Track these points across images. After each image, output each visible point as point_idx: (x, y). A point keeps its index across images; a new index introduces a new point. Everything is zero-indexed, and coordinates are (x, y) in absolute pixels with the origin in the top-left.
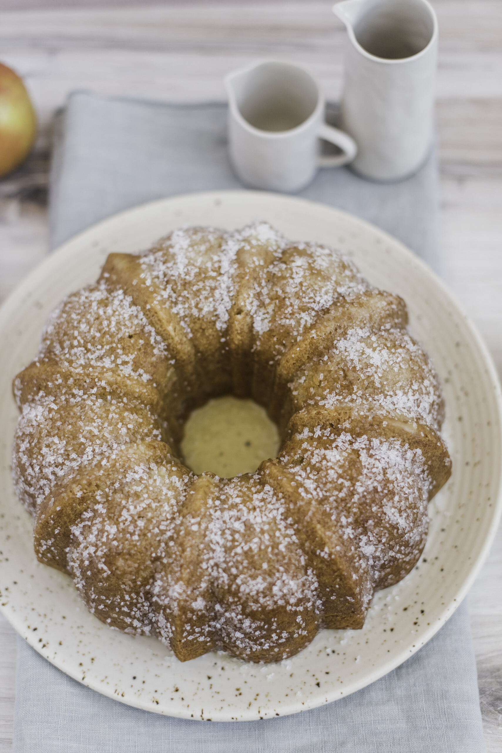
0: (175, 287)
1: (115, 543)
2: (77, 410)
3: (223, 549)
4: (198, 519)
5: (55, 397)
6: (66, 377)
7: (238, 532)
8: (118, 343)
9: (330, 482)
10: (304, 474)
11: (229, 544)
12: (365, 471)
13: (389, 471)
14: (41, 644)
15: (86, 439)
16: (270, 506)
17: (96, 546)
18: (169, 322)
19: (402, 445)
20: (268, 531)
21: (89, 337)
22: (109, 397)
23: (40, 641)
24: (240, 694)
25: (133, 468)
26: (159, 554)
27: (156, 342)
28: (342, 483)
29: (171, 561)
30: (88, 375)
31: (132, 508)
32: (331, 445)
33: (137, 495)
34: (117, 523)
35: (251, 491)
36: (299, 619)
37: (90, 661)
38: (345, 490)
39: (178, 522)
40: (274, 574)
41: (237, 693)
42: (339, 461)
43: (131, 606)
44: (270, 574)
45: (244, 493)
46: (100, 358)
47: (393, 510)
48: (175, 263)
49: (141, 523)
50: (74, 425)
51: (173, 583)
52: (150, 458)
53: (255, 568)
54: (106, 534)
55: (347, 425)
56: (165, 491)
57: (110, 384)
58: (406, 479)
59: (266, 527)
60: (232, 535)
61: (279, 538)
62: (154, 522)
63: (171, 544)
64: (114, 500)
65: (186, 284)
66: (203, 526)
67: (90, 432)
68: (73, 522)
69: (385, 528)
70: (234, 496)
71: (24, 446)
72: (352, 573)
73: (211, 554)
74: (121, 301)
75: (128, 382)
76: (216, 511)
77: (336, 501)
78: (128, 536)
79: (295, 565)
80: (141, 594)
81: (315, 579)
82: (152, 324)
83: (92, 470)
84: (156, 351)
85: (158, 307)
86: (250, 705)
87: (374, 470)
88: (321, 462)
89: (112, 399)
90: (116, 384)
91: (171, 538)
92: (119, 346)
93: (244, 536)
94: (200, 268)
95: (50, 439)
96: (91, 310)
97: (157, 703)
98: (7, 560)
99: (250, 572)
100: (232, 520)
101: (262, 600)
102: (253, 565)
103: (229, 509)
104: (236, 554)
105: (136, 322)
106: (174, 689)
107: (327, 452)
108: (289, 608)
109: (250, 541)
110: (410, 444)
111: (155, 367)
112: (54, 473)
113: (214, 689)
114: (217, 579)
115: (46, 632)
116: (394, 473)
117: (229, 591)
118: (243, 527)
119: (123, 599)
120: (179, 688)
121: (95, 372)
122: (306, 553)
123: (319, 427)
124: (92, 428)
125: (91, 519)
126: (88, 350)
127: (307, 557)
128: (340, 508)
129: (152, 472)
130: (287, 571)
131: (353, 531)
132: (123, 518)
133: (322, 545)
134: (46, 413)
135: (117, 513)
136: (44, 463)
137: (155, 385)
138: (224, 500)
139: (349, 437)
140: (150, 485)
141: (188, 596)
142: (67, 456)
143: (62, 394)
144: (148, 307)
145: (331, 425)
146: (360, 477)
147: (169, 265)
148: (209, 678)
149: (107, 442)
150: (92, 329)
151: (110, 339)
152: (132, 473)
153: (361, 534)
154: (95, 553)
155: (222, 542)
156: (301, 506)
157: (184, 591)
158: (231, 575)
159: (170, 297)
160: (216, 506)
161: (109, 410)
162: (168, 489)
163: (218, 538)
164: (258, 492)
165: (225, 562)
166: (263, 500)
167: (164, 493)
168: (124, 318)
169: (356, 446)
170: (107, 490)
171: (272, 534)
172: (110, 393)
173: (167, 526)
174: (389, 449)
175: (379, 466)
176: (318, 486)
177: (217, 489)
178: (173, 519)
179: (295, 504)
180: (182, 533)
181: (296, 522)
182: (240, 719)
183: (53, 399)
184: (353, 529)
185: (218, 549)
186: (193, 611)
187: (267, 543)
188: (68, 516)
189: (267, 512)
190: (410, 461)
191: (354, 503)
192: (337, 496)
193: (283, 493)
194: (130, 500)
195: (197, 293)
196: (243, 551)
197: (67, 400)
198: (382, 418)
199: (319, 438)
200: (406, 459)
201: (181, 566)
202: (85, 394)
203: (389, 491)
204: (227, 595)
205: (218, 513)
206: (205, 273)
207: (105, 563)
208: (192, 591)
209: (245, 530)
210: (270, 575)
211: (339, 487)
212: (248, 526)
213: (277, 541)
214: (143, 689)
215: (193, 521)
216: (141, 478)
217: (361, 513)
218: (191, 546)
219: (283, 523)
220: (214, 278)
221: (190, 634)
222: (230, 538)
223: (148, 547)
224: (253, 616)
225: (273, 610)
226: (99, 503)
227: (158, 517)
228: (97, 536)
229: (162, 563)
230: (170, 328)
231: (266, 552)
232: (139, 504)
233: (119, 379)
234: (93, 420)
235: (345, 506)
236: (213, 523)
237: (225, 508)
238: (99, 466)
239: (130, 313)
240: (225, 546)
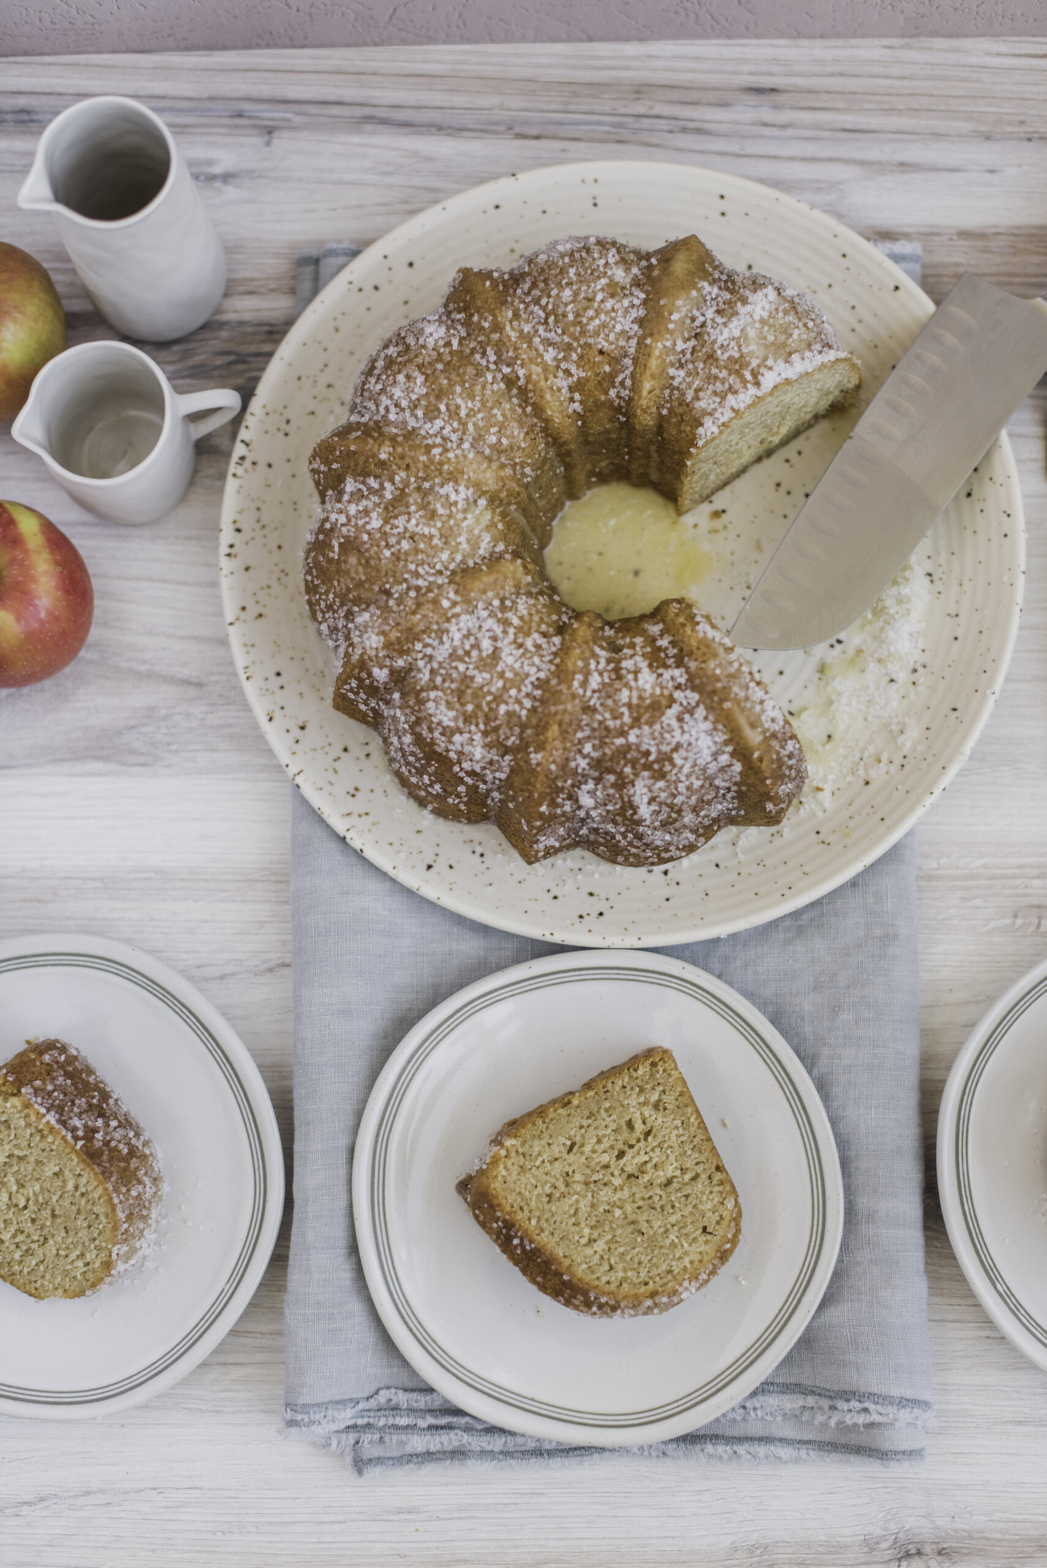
0: (698, 348)
1: (365, 537)
2: (471, 370)
3: (451, 651)
4: (459, 599)
5: (469, 335)
6: (497, 327)
7: (480, 651)
8: (581, 346)
9: (614, 701)
10: (601, 666)
11: (460, 652)
12: (657, 727)
13: (682, 752)
14: (228, 551)
15: (448, 410)
16: (536, 660)
17: (349, 520)
18: (653, 376)
19: (726, 743)
20: (506, 680)
21: (560, 311)
22: (515, 391)
23: (231, 546)
24: (353, 796)
25: (459, 485)
26: (393, 591)
27: (622, 383)
28: (622, 714)
29: (395, 609)
30: (516, 349)
31: (413, 521)
32: (658, 668)
33: (433, 515)
34: (386, 521)
35: (539, 626)
36: (461, 789)
37: (256, 614)
38: (618, 722)
39: (440, 581)
40: (471, 723)
41: (352, 791)
42: (645, 690)
43: (330, 607)
44: (468, 719)
45: (531, 621)
46: (549, 343)
47: (645, 790)
48: (725, 324)
49: (405, 545)
50: (451, 385)
51: (376, 630)
52: (487, 492)
53: (459, 699)
54: (367, 519)
55: (693, 665)
56: (462, 539)
57: (528, 378)
58: (694, 777)
59: (509, 675)
60: (472, 646)
61: (510, 697)
62: (420, 557)
63: (413, 594)
64: (409, 495)
65: (711, 357)
66: (458, 609)
67: (458, 407)
68: (355, 475)
69: (621, 797)
70: (519, 614)
71: (392, 351)
72: (546, 803)
73: (436, 643)
74: (633, 306)
75: (548, 396)
76: (486, 609)
77: (600, 723)
78: (383, 543)
79: (499, 737)
80: (345, 608)
81: (507, 770)
82: (635, 361)
83: (420, 446)
84: (612, 393)
85: (657, 353)
86: (349, 814)
87: (667, 736)
88: (629, 672)
89: (515, 396)
90: (534, 386)
91: (418, 589)
92: (579, 350)
93: (481, 659)
94: (742, 356)
95: (416, 374)
96: (593, 285)
97: (271, 719)
98: (286, 435)
99: (450, 698)
100: (488, 634)
101: (436, 734)
102: (460, 694)
103: (499, 621)
104: (456, 668)
105: (622, 343)
106: (301, 724)
107: (646, 671)
108: (456, 769)
109: (481, 671)
110: (734, 750)
111: (596, 406)
112: (387, 409)
113: (337, 765)
114: (419, 671)
115: (247, 543)
116: (686, 759)
117: (418, 693)
118: (490, 651)
119: (327, 593)
120: (307, 729)
121: (526, 353)
122: (521, 737)
123: (671, 638)
124: (463, 406)
125: (372, 491)
126: (546, 322)
127: (518, 742)
128: (597, 734)
129: (473, 508)
130: (485, 734)
131: (587, 767)
132: (396, 522)
133: (540, 747)
134: (441, 343)
135: (396, 512)
136: (388, 389)
137: (580, 423)
138: (506, 607)
139: (682, 680)
140: (455, 518)
141: (377, 656)
142: (414, 406)
143: (476, 340)
144: (648, 341)
145: (681, 650)
146: (646, 728)
147: (719, 320)
148: (346, 750)
149: (464, 433)
150: (572, 305)
151: (577, 334)
152: (451, 489)
153: (594, 779)
154: (342, 525)
155: (457, 643)
156: (561, 691)
157: (377, 649)
158: (434, 682)
159: (683, 352)
160: (491, 604)
161: (500, 403)
162: (468, 541)
163: (457, 636)
164: (544, 635)
165: (440, 663)
166: (538, 647)
167: (459, 540)
168: (614, 327)
169: (678, 694)
170: (412, 480)
171: (508, 685)
172: (520, 388)
173: (427, 573)
174: (706, 732)
175: (678, 736)
176: (599, 691)
177: (513, 590)
178: (440, 573)
179: (559, 684)
180: (431, 595)
181: (542, 701)
182: (324, 816)
183: (463, 333)
184: (589, 764)
185: (447, 645)
186: (370, 675)
187: (493, 690)
188: (356, 465)
189: (526, 662)
190: (719, 765)
191: (613, 743)
192: (605, 719)
193: (562, 661)
194: (421, 513)
195: (712, 379)
196: (465, 673)
197: (473, 351)
198: (732, 695)
199: (660, 649)
200: (716, 759)
201: (398, 624)
202: (495, 363)
203: (661, 769)
204: (413, 695)
205: (485, 613)
206: (741, 366)
207: (340, 544)
208: (385, 657)
209: (488, 656)
210: (465, 721)
211: (617, 714)
212: (495, 655)
213: (505, 697)
214: (273, 693)
215: (452, 595)
216: (456, 503)
217: (611, 760)
218: (424, 616)
219: (530, 687)
220: (744, 382)
221: (351, 690)
222: (467, 647)
223: (390, 573)
224: (419, 740)
225: (440, 754)
226: (393, 484)
227: (428, 556)
228: (359, 512)
229: (387, 601)
230: (647, 386)
231: (484, 697)
232: (424, 524)
233: (543, 383)
234: (472, 397)
235: (604, 737)
236: (468, 617)
237: (496, 616)
238: (428, 449)
239: (627, 328)
240: (455, 650)
